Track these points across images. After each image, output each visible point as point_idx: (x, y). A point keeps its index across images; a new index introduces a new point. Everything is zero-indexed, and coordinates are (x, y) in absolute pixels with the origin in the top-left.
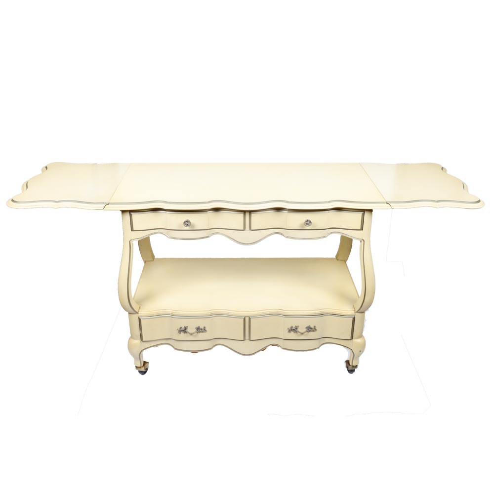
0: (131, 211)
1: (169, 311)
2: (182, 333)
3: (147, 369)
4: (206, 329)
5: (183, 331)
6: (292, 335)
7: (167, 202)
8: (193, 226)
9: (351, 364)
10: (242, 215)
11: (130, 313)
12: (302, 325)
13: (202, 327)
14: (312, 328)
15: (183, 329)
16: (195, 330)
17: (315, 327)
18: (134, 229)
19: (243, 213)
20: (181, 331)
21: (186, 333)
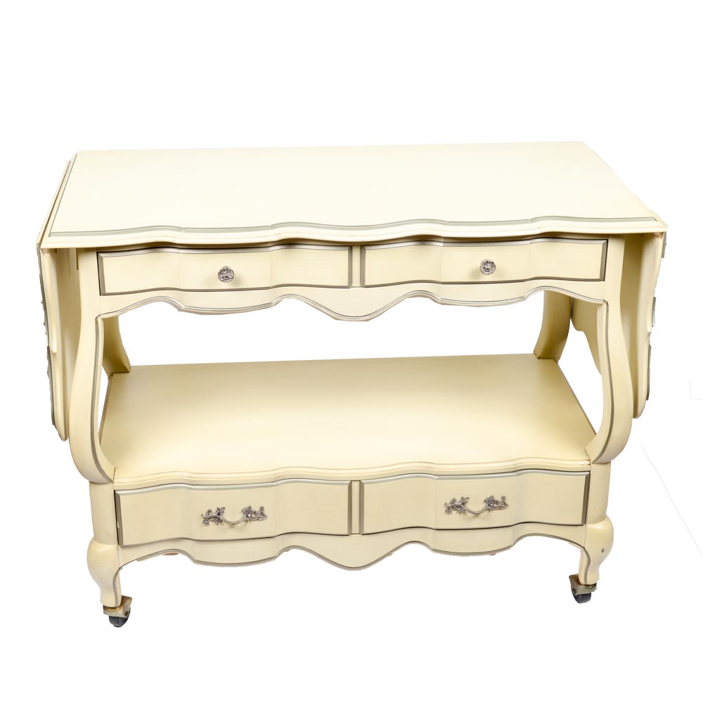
0: (99, 251)
1: (183, 475)
2: (211, 523)
3: (127, 614)
4: (266, 512)
5: (214, 517)
6: (455, 519)
7: (179, 229)
8: (238, 282)
9: (582, 580)
10: (344, 253)
11: (91, 482)
12: (476, 495)
13: (256, 508)
14: (497, 502)
15: (214, 513)
16: (240, 516)
17: (503, 498)
18: (107, 291)
19: (347, 248)
20: (210, 518)
21: (221, 522)
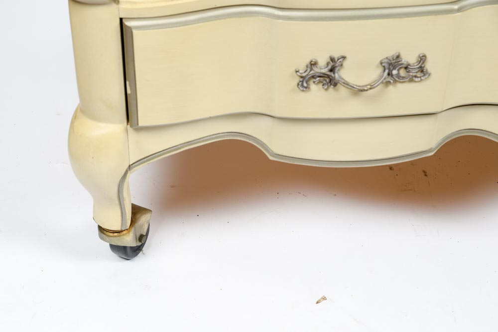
2: (313, 87)
4: (429, 66)
5: (323, 76)
13: (409, 57)
15: (322, 67)
16: (374, 73)
20: (313, 77)
21: (335, 85)
